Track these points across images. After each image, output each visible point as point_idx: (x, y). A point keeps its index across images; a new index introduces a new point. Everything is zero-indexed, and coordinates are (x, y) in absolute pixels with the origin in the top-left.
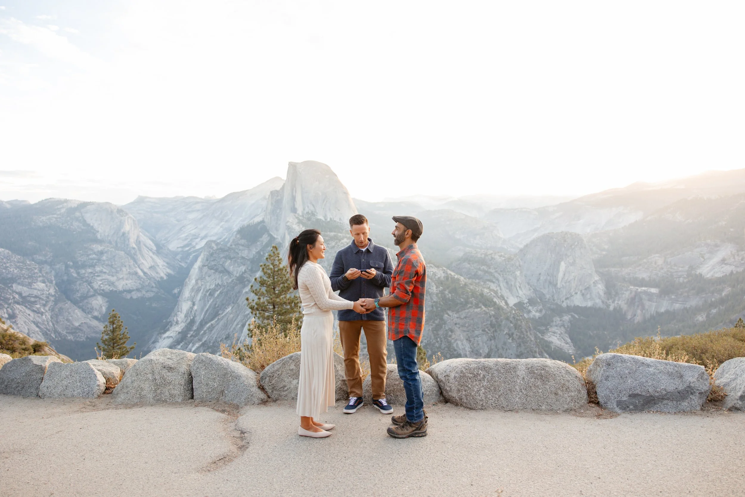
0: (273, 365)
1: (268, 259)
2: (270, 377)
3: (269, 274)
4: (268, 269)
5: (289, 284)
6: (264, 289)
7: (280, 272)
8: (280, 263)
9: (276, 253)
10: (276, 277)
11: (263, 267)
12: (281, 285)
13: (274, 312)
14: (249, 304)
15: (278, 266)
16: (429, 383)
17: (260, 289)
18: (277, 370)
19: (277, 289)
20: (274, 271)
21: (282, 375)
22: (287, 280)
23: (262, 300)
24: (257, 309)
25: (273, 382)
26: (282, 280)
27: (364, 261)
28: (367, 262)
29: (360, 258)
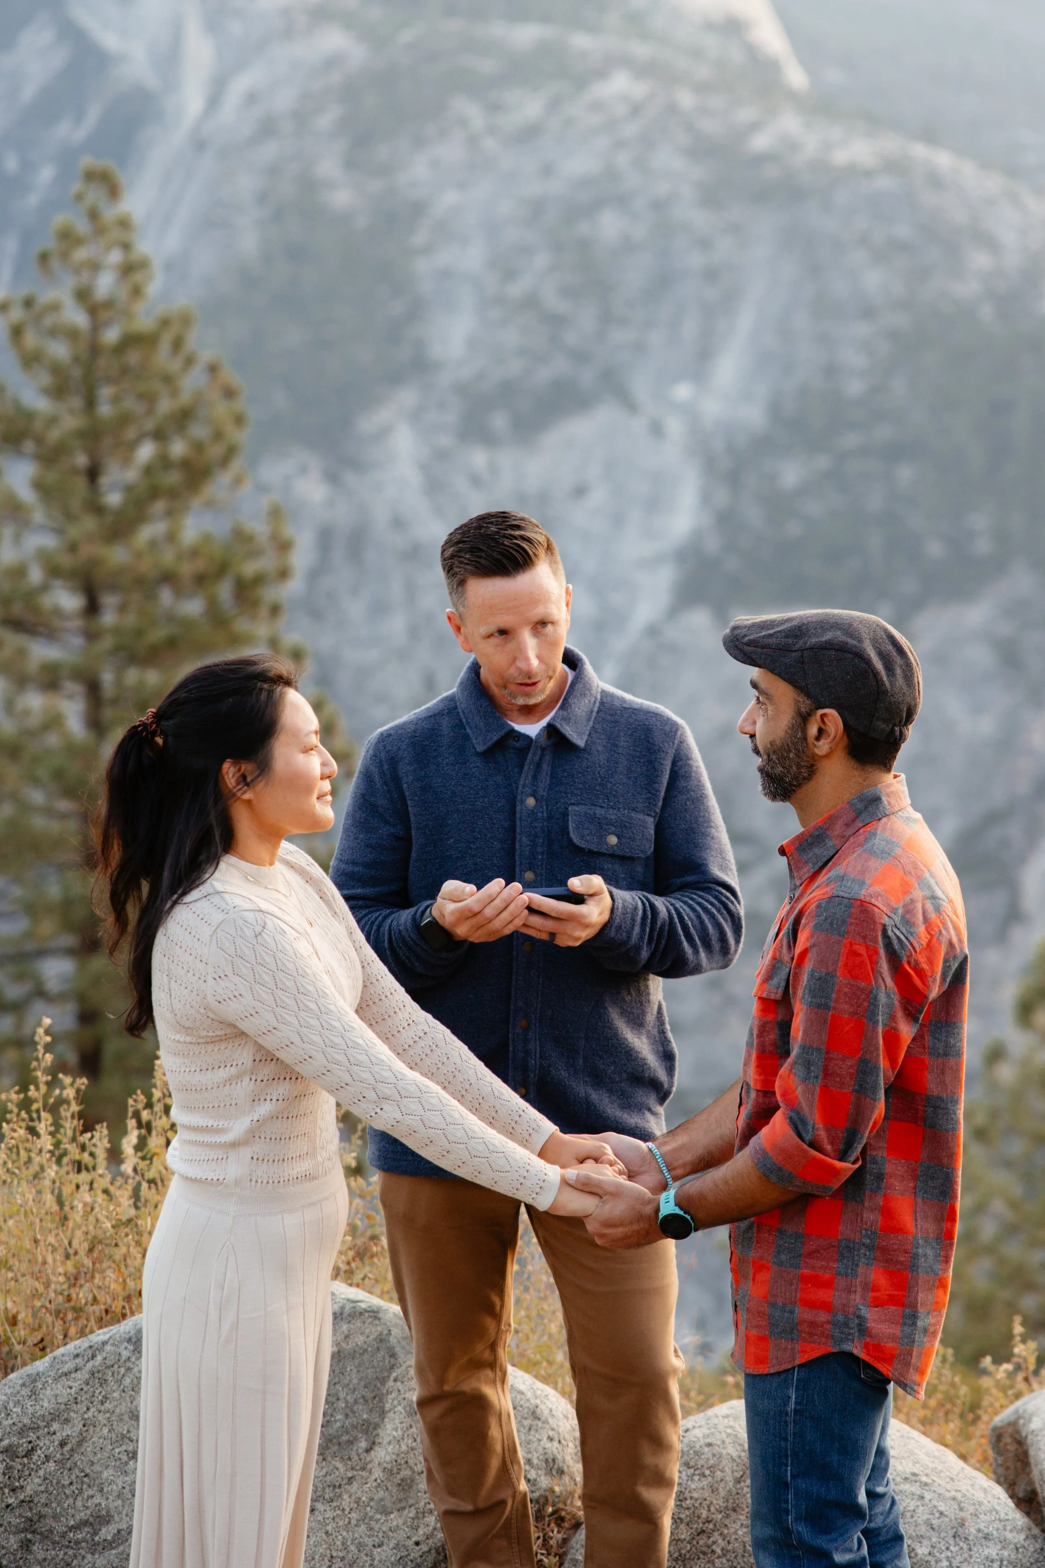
0: (34, 1379)
1: (56, 265)
2: (14, 1456)
3: (57, 370)
4: (52, 332)
5: (198, 447)
6: (20, 474)
8: (135, 291)
10: (105, 392)
11: (16, 314)
12: (146, 452)
15: (124, 312)
16: (992, 1551)
18: (55, 1416)
19: (114, 473)
20: (95, 350)
21: (88, 1447)
23: (8, 550)
25: (29, 1490)
26: (150, 411)
27: (535, 807)
28: (550, 818)
29: (510, 785)
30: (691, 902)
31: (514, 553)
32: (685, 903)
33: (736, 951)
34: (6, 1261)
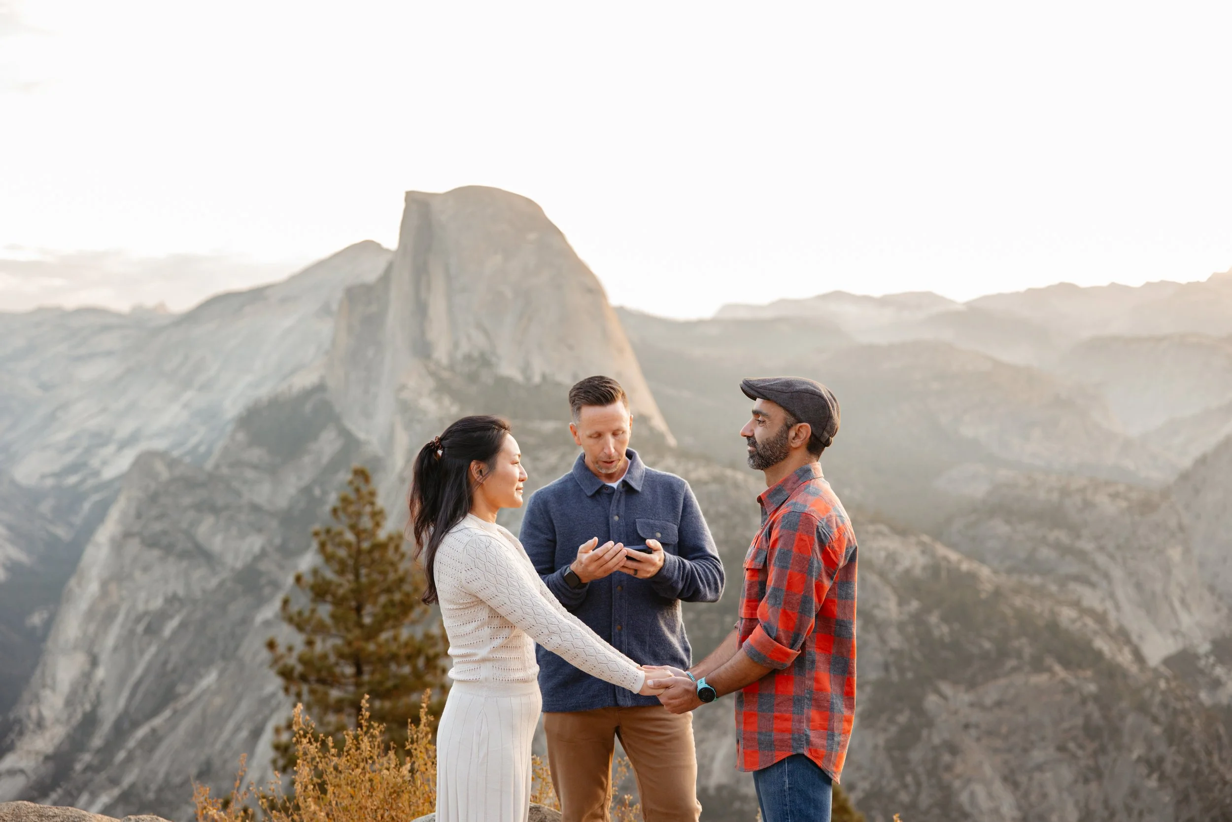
1: (341, 514)
3: (342, 563)
4: (339, 545)
5: (407, 595)
6: (324, 611)
7: (376, 555)
8: (378, 525)
9: (364, 490)
10: (364, 571)
11: (323, 537)
12: (383, 599)
13: (358, 685)
14: (275, 661)
15: (372, 534)
17: (313, 611)
19: (368, 609)
20: (359, 552)
22: (401, 580)
23: (320, 647)
24: (304, 678)
26: (385, 580)
27: (618, 520)
28: (627, 525)
29: (606, 511)
30: (699, 563)
31: (606, 394)
32: (697, 564)
33: (721, 591)
34: (347, 807)
